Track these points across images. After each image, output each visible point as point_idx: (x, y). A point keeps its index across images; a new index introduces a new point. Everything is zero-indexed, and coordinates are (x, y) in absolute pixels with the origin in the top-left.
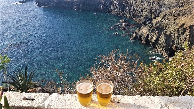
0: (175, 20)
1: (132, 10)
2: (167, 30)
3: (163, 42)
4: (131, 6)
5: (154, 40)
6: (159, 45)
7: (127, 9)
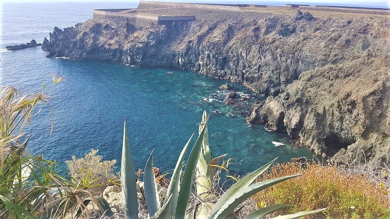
0: (331, 85)
1: (240, 68)
2: (317, 104)
3: (313, 127)
4: (238, 60)
5: (294, 124)
6: (305, 132)
7: (231, 64)
